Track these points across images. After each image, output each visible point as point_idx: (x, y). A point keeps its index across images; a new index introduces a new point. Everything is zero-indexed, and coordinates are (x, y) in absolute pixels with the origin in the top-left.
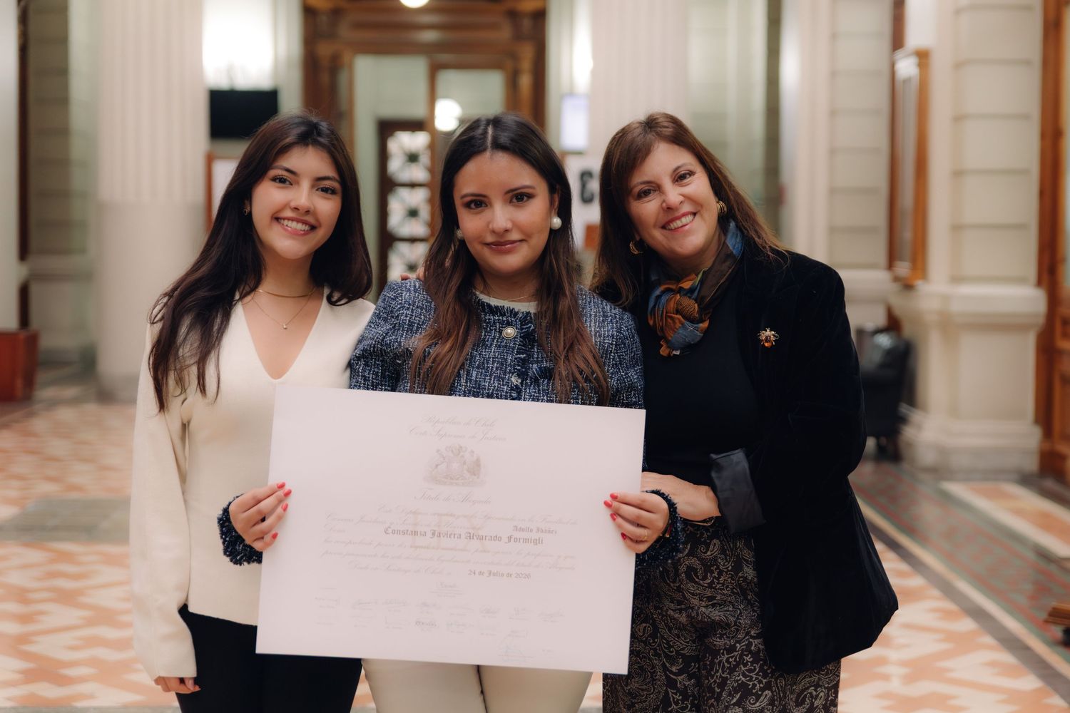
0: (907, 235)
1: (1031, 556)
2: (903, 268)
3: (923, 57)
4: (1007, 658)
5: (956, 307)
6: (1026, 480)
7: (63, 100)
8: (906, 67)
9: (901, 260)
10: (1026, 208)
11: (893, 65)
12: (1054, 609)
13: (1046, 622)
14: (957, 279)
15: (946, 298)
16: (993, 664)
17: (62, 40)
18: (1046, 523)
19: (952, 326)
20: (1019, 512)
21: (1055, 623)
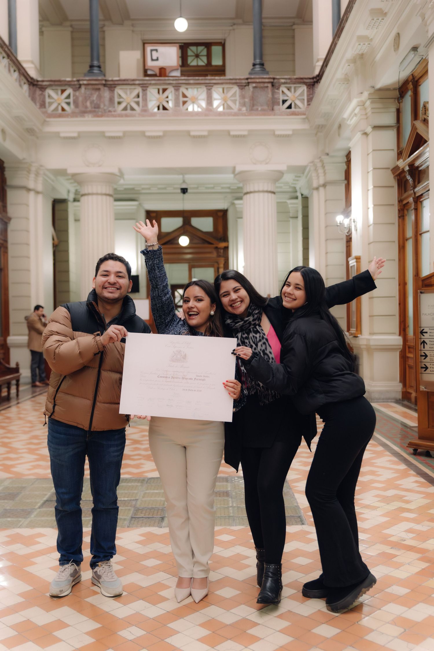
0: (354, 319)
1: (400, 426)
2: (353, 330)
3: (358, 259)
4: (395, 459)
5: (372, 343)
6: (397, 402)
7: (67, 281)
8: (352, 262)
9: (352, 328)
10: (395, 309)
11: (347, 262)
12: (410, 442)
13: (407, 447)
14: (372, 334)
15: (368, 340)
16: (390, 461)
17: (67, 261)
18: (405, 415)
19: (370, 350)
20: (396, 412)
21: (410, 447)
